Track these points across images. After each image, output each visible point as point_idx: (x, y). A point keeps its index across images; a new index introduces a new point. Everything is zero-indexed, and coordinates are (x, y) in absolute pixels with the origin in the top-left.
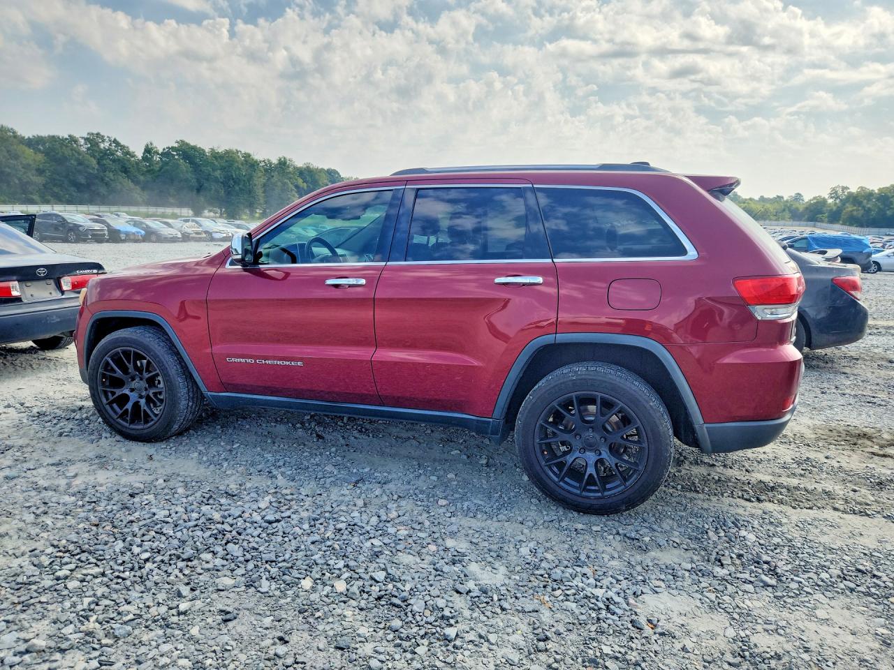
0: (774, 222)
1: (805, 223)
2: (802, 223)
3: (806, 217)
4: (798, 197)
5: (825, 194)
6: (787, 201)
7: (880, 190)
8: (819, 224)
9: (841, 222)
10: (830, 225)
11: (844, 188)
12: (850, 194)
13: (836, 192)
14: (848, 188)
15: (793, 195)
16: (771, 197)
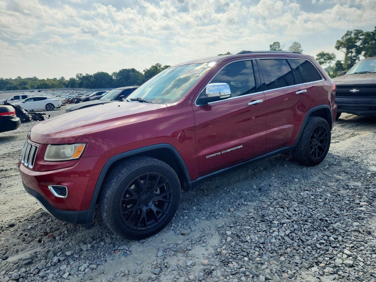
0: (58, 89)
1: (70, 88)
2: (69, 88)
3: (70, 86)
4: (63, 78)
5: (74, 77)
6: (59, 80)
7: (94, 74)
8: (75, 88)
9: (83, 87)
10: (80, 89)
11: (81, 74)
12: (83, 77)
13: (78, 76)
14: (82, 74)
15: (61, 78)
16: (52, 79)
